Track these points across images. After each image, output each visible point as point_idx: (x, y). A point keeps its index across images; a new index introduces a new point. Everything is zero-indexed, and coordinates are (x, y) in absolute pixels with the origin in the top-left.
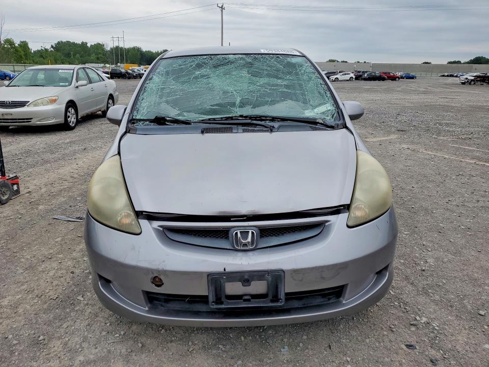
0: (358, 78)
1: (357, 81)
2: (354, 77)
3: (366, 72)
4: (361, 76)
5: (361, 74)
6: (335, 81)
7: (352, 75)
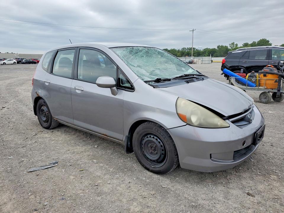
0: (18, 62)
1: (19, 64)
2: (16, 62)
3: (23, 59)
4: (20, 61)
5: (20, 60)
6: (3, 64)
7: (15, 61)
